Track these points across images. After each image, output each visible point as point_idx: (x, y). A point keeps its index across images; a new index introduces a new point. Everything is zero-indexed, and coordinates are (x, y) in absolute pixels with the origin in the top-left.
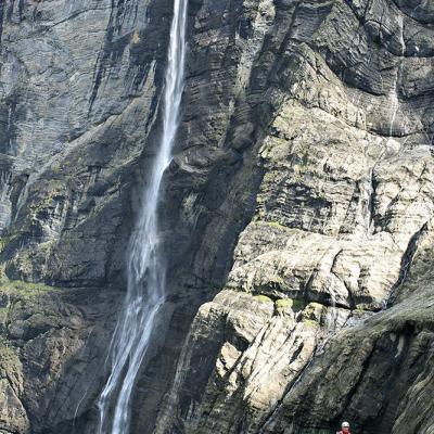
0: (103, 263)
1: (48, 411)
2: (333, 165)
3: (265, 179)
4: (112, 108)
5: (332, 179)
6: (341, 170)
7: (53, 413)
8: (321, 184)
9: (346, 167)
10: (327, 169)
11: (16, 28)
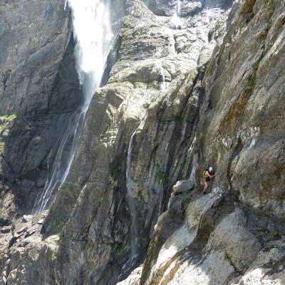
0: (47, 103)
1: (22, 168)
2: (154, 32)
3: (123, 43)
4: (49, 39)
5: (155, 38)
6: (159, 34)
7: (24, 169)
8: (150, 40)
9: (161, 32)
10: (152, 35)
11: (3, 7)
